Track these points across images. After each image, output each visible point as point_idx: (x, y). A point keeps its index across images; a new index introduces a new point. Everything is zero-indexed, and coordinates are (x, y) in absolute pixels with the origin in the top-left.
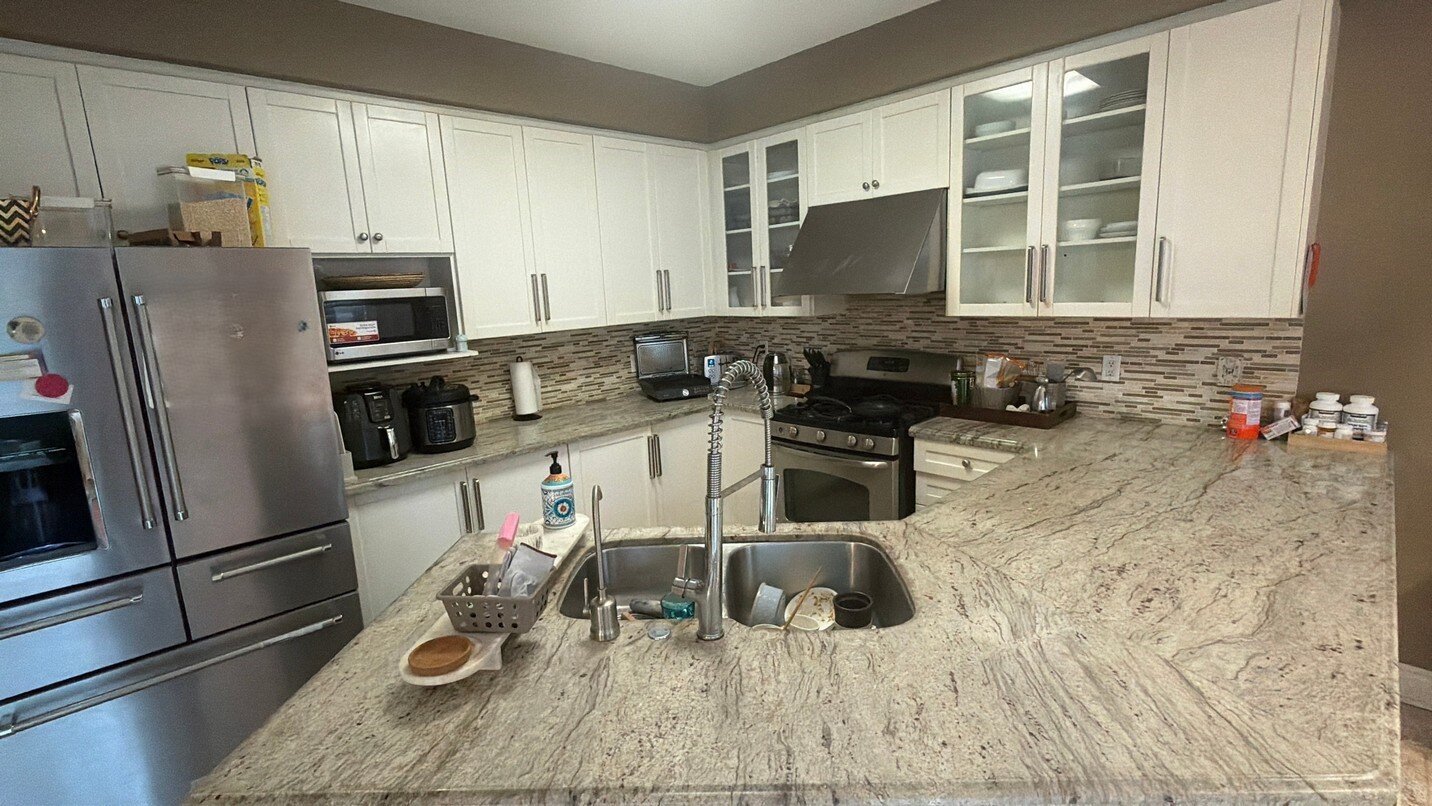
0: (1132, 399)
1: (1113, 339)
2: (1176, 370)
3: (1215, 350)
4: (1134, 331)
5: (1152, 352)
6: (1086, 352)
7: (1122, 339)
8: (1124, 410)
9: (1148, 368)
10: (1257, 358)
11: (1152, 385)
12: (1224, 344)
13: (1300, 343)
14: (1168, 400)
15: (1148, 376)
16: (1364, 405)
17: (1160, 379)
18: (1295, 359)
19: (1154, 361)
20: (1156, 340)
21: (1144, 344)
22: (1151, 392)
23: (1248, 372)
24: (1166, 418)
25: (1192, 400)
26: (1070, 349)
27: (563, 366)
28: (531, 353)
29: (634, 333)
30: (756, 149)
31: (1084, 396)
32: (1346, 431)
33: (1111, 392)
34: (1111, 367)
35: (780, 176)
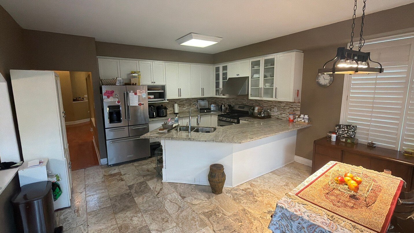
0: (278, 115)
1: (276, 104)
2: (284, 110)
3: (289, 107)
4: (279, 103)
5: (281, 107)
6: (272, 107)
7: (277, 104)
8: (277, 117)
9: (280, 110)
10: (295, 109)
11: (281, 113)
12: (290, 106)
13: (300, 106)
14: (283, 115)
15: (280, 111)
16: (306, 117)
17: (282, 112)
18: (299, 109)
19: (281, 108)
20: (282, 105)
21: (280, 105)
22: (281, 114)
23: (293, 111)
24: (283, 119)
25: (286, 115)
26: (270, 106)
27: (183, 105)
28: (178, 102)
29: (197, 100)
30: (221, 66)
31: (272, 114)
32: (303, 121)
33: (276, 114)
34: (276, 109)
35: (225, 72)
